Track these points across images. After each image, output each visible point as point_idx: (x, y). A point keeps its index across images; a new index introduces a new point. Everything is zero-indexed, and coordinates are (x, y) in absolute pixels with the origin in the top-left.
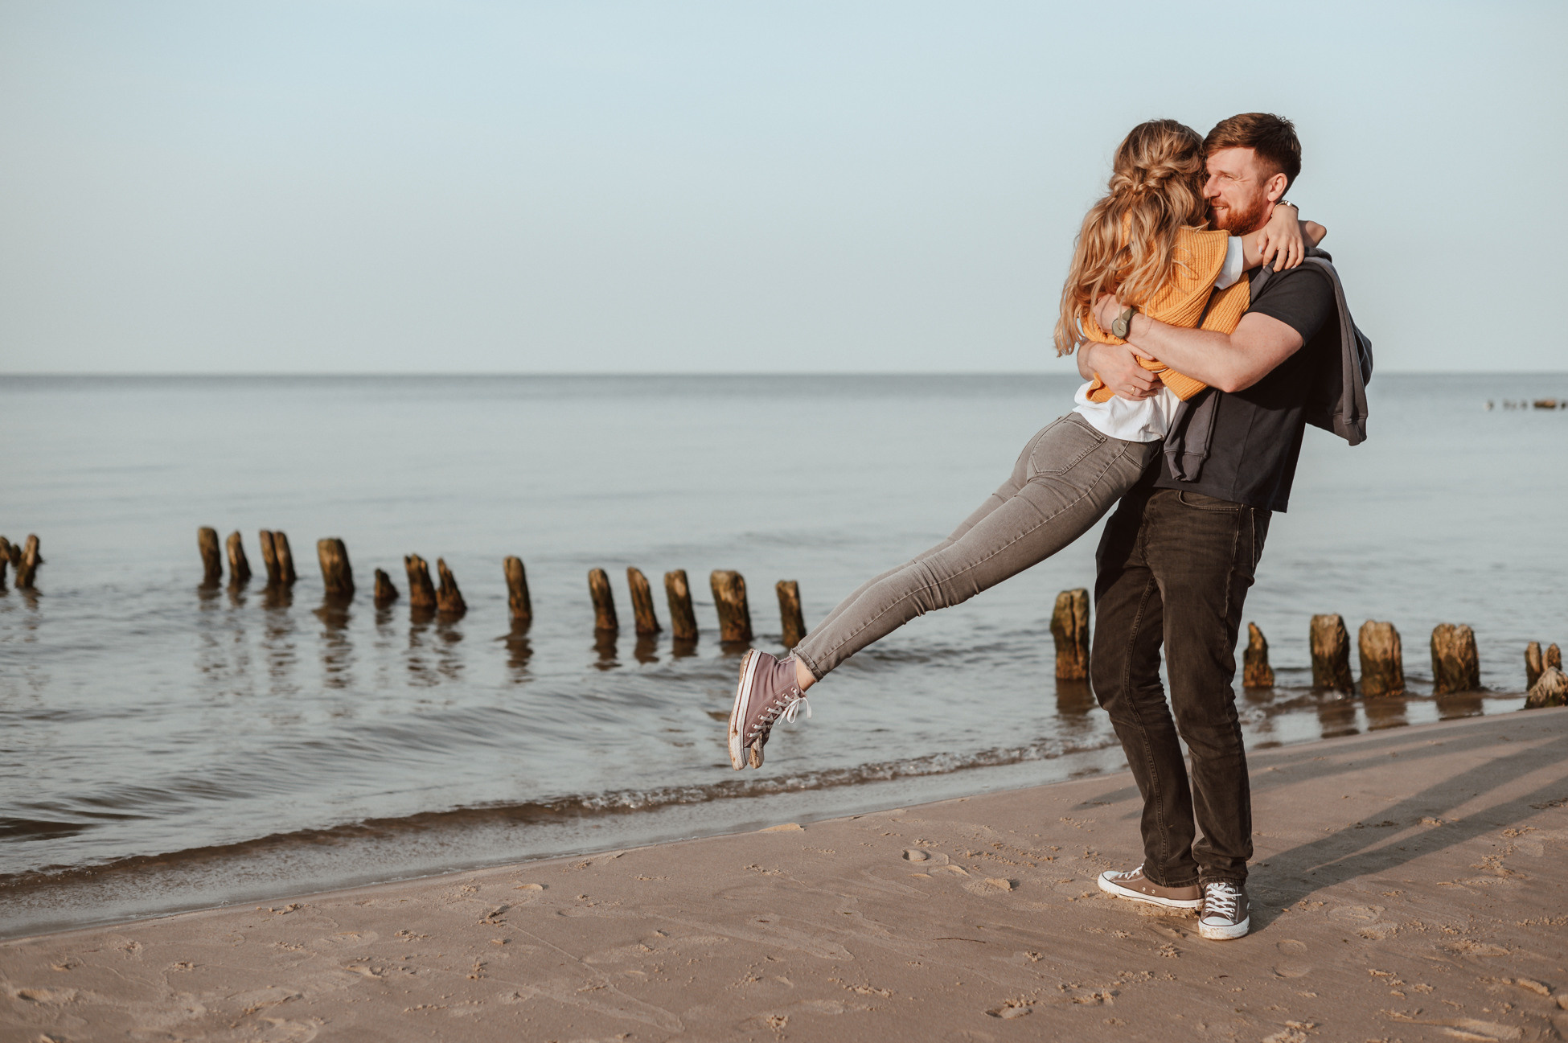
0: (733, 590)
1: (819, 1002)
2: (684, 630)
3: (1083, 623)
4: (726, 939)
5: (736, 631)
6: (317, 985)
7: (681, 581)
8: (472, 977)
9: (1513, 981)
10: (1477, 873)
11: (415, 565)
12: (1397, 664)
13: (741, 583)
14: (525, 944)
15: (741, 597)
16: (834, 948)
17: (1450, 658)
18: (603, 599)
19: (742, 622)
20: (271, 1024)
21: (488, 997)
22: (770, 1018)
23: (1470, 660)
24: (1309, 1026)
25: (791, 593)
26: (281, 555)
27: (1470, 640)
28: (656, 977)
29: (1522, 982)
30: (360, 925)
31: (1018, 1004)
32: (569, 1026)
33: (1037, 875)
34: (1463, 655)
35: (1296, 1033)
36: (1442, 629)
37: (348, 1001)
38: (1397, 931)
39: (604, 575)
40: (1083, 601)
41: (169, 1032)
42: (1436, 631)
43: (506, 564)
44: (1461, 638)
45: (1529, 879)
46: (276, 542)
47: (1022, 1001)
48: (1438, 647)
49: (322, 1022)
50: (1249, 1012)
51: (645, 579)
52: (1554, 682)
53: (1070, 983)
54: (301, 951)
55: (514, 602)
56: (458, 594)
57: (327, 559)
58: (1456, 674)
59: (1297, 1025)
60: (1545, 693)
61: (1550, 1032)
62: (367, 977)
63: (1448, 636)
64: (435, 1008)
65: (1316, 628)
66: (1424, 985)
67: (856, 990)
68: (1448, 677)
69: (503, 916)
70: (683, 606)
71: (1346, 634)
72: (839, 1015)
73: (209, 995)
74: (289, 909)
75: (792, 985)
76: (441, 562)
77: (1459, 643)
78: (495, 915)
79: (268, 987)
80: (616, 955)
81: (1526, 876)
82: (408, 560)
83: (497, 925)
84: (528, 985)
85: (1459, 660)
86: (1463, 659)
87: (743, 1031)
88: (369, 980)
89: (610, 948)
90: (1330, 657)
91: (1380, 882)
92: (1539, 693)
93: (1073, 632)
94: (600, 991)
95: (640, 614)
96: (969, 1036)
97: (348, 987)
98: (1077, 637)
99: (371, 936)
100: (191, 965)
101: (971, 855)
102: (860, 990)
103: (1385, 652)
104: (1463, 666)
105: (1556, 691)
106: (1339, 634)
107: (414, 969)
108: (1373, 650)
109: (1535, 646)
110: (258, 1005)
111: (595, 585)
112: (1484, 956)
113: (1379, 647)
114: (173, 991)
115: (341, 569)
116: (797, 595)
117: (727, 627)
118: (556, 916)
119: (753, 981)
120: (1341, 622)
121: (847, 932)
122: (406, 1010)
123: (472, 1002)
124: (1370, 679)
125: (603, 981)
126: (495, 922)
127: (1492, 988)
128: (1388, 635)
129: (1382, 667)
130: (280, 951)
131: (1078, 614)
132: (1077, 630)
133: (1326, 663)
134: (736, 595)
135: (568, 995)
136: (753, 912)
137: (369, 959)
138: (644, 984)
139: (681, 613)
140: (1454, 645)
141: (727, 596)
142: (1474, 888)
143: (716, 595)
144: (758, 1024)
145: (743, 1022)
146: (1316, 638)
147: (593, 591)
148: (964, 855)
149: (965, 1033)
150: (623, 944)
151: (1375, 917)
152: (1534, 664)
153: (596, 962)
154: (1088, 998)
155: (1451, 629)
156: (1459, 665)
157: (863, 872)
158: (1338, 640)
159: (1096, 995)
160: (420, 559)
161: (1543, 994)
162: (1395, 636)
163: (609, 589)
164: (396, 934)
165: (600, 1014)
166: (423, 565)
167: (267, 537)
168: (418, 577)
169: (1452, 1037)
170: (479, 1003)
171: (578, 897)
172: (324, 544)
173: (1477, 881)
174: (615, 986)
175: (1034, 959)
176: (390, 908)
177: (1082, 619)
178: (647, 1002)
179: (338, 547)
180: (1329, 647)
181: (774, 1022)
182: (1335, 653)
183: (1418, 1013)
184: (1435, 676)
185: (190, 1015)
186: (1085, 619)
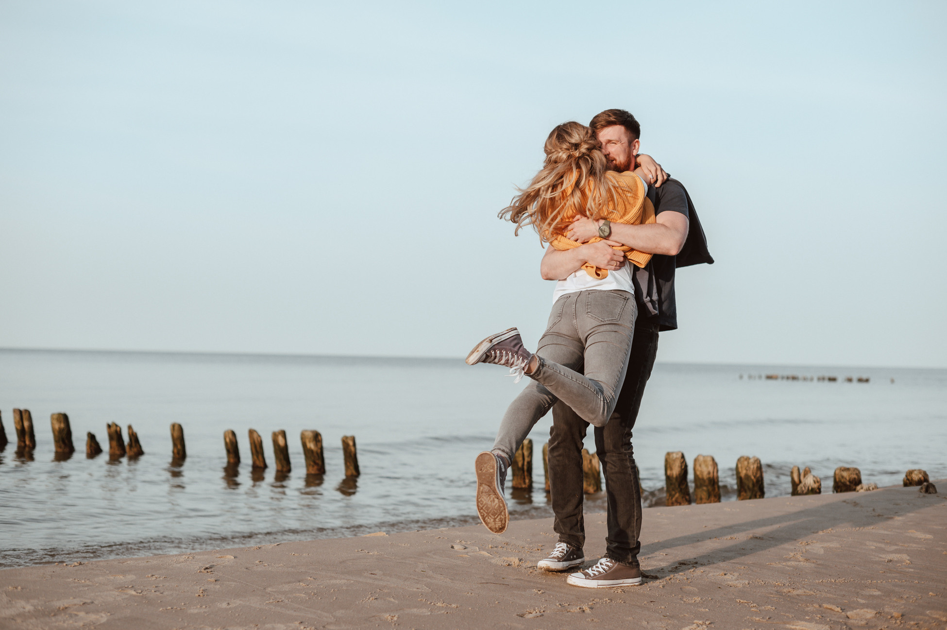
0: (314, 442)
1: (415, 610)
2: (283, 466)
3: (529, 460)
4: (352, 582)
5: (316, 467)
6: (102, 598)
7: (282, 436)
8: (199, 596)
9: (820, 606)
10: (789, 560)
11: (113, 429)
12: (716, 480)
13: (320, 438)
14: (228, 581)
15: (319, 446)
16: (418, 586)
17: (747, 476)
18: (233, 449)
19: (320, 462)
20: (76, 615)
21: (211, 604)
22: (387, 616)
23: (759, 477)
24: (707, 623)
25: (351, 443)
26: (26, 424)
27: (759, 465)
28: (313, 597)
29: (825, 605)
30: (124, 572)
31: (535, 612)
32: (264, 618)
33: (533, 556)
34: (755, 474)
35: (700, 626)
36: (742, 459)
37: (123, 605)
38: (749, 584)
39: (233, 434)
40: (529, 446)
41: (12, 617)
42: (739, 460)
43: (172, 427)
44: (754, 464)
45: (819, 563)
46: (23, 416)
47: (537, 611)
48: (740, 470)
49: (109, 614)
50: (671, 617)
51: (259, 436)
52: (812, 482)
53: (563, 603)
54: (88, 582)
55: (176, 451)
56: (140, 447)
57: (57, 426)
58: (751, 485)
59: (701, 622)
60: (807, 488)
61: (846, 627)
62: (133, 595)
63: (746, 463)
64: (179, 609)
65: (668, 460)
66: (769, 606)
67: (436, 604)
68: (746, 488)
69: (212, 569)
70: (282, 453)
71: (686, 463)
72: (428, 615)
73: (35, 602)
74: (76, 564)
75: (397, 602)
76: (130, 427)
77: (753, 467)
78: (207, 568)
79: (71, 598)
80: (286, 587)
81: (816, 562)
82: (109, 426)
83: (209, 573)
84: (234, 599)
85: (753, 477)
86: (755, 477)
87: (371, 622)
88: (135, 596)
89: (282, 584)
90: (677, 477)
91: (734, 563)
92: (803, 488)
93: (523, 465)
94: (280, 603)
95: (255, 457)
96: (508, 625)
97: (122, 599)
98: (525, 468)
99: (131, 577)
100: (19, 588)
101: (492, 548)
102: (439, 604)
103: (709, 473)
104: (755, 480)
105: (813, 487)
106: (682, 463)
107: (162, 592)
108: (702, 472)
109: (796, 469)
110: (67, 606)
111: (228, 440)
112: (801, 595)
113: (705, 471)
114: (10, 599)
115: (65, 432)
116: (354, 445)
117: (310, 465)
118: (245, 570)
119: (372, 599)
120: (683, 457)
121: (425, 579)
122: (161, 609)
123: (201, 607)
124: (700, 490)
125: (280, 599)
126: (207, 572)
127: (809, 609)
128: (711, 463)
129: (707, 482)
130: (75, 583)
131: (526, 453)
132: (526, 463)
133: (674, 481)
134: (316, 445)
135: (260, 604)
136: (366, 570)
137: (133, 587)
138: (306, 600)
139: (282, 457)
140: (750, 468)
141: (311, 445)
142: (788, 566)
143: (304, 445)
144: (380, 618)
145: (371, 617)
146: (668, 466)
147: (226, 444)
148: (487, 547)
149: (506, 624)
150: (289, 582)
151: (734, 578)
152: (796, 479)
153: (274, 590)
154: (575, 609)
155: (748, 459)
156: (753, 480)
157: (428, 554)
158: (681, 466)
159: (580, 608)
160: (117, 426)
161: (838, 611)
162: (715, 464)
163: (236, 443)
164: (146, 576)
165: (282, 613)
166: (118, 429)
167: (18, 413)
168: (115, 437)
169: (791, 629)
170: (206, 607)
171: (257, 562)
172: (55, 417)
173: (789, 563)
174: (288, 601)
175: (539, 593)
176: (140, 565)
177: (528, 457)
178: (310, 608)
179: (64, 418)
180: (676, 471)
181: (389, 618)
182: (679, 474)
183: (769, 619)
184: (738, 486)
185: (24, 610)
186: (530, 457)
